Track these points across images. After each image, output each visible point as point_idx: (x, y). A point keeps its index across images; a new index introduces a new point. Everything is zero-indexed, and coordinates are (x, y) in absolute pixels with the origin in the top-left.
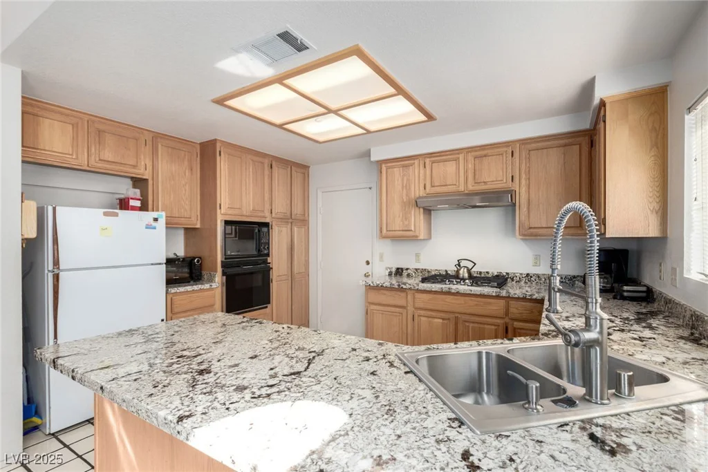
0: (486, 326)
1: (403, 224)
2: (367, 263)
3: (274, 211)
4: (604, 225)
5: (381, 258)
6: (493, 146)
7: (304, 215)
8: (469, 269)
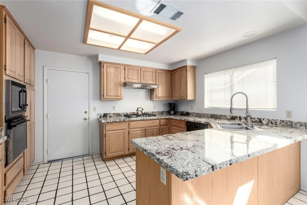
0: (154, 130)
1: (115, 93)
2: (86, 112)
3: (25, 77)
4: (187, 97)
5: (95, 109)
6: (149, 68)
7: (34, 82)
8: (141, 111)
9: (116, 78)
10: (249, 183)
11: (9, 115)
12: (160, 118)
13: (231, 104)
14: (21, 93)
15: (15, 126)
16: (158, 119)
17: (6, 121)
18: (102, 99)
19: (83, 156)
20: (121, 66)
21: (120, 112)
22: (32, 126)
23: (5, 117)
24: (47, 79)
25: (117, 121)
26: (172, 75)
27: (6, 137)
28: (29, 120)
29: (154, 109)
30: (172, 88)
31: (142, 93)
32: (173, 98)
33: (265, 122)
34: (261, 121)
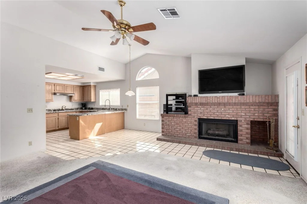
1: (49, 98)
4: (91, 100)
9: (49, 90)
13: (110, 104)
16: (75, 111)
20: (52, 84)
26: (83, 88)
29: (72, 106)
30: (83, 95)
31: (65, 98)
32: (84, 100)
33: (117, 109)
34: (116, 109)
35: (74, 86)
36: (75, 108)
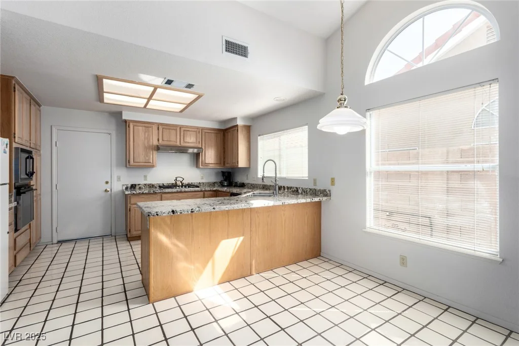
1: (145, 158)
2: (107, 183)
3: (31, 142)
4: (238, 163)
5: (119, 179)
6: (191, 127)
7: (40, 146)
8: (181, 182)
9: (146, 140)
10: (236, 239)
11: (18, 182)
12: (203, 190)
13: (264, 172)
14: (28, 160)
15: (24, 193)
16: (201, 191)
17: (15, 188)
18: (128, 166)
19: (103, 237)
20: (153, 126)
21: (153, 183)
22: (39, 198)
23: (15, 183)
24: (56, 142)
25: (144, 192)
26: (224, 135)
27: (16, 203)
28: (36, 189)
29: (202, 179)
30: (224, 152)
31: (185, 159)
32: (226, 165)
33: (300, 191)
34: (297, 191)
35: (203, 129)
36: (208, 183)
